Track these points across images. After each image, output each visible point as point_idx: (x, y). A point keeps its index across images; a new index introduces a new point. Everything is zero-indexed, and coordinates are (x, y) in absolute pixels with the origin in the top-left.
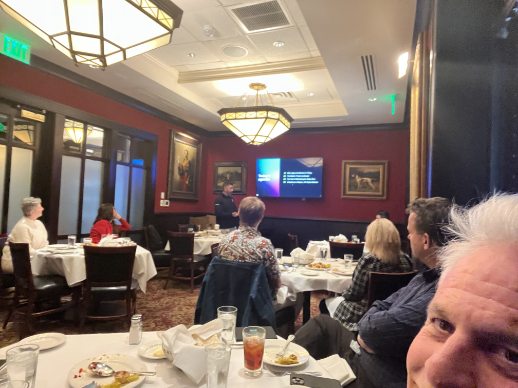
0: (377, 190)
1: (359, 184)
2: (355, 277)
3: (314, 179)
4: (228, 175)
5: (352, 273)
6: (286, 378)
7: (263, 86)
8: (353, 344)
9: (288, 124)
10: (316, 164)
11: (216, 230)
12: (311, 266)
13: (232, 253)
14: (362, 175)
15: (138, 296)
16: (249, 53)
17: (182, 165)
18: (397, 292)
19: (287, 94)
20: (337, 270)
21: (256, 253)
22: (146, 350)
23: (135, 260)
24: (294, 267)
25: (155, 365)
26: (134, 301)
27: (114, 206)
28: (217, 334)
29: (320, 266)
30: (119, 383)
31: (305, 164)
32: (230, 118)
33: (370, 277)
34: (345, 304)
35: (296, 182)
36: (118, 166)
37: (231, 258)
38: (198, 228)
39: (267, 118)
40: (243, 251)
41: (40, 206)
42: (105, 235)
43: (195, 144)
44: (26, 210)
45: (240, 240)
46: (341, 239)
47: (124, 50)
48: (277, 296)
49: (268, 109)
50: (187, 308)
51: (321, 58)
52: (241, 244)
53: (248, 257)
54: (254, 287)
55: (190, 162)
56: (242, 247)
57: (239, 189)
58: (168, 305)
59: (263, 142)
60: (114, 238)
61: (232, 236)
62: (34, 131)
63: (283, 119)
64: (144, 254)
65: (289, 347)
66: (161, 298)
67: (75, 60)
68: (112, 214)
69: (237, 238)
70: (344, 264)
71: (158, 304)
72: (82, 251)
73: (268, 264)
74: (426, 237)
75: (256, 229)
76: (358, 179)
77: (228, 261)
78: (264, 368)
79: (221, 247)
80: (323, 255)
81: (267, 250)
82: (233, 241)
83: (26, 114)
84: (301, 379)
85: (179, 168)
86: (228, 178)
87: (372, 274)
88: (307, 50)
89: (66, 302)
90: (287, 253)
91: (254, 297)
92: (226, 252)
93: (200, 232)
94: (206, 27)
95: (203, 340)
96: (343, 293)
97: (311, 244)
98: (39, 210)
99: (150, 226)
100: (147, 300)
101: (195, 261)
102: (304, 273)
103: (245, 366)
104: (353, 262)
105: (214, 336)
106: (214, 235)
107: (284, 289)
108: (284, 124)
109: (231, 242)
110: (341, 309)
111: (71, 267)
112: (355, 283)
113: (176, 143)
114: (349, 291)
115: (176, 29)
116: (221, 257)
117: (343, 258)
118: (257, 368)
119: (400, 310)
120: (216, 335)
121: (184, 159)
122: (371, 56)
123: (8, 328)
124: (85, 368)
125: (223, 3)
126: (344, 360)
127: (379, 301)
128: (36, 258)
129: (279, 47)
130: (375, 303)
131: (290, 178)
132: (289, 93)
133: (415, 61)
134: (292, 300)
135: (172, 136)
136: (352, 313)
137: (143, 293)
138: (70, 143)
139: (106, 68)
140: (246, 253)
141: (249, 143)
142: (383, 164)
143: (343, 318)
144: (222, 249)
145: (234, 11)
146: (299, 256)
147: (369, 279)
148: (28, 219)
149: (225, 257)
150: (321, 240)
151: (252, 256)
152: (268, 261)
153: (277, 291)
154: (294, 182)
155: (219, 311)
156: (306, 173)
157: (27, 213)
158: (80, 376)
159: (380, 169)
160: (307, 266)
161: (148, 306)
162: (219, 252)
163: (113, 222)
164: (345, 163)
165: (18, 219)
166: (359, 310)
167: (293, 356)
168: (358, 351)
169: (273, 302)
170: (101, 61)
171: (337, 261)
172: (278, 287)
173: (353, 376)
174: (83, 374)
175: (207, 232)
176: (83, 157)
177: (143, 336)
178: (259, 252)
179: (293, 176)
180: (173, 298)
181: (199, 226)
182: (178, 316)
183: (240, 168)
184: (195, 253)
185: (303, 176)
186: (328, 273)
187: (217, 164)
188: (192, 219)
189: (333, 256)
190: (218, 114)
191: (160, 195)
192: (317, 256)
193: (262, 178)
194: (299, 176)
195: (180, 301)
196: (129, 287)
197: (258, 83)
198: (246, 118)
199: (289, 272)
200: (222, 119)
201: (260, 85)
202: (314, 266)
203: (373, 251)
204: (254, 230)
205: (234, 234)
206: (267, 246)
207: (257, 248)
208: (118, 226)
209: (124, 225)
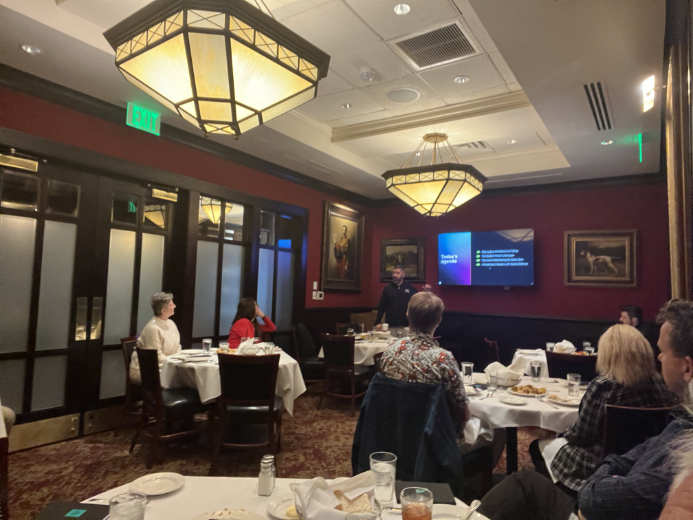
0: (621, 273)
1: (592, 264)
2: (583, 410)
3: (523, 260)
4: (399, 256)
5: (579, 403)
7: (443, 137)
9: (480, 186)
10: (525, 236)
11: (384, 331)
12: (515, 389)
13: (399, 369)
14: (596, 251)
15: (284, 417)
16: (421, 96)
17: (339, 245)
18: (644, 444)
19: (478, 144)
20: (555, 398)
21: (432, 371)
22: (277, 506)
23: (279, 372)
24: (491, 390)
26: (279, 424)
27: (256, 300)
28: (367, 493)
29: (530, 390)
31: (509, 238)
32: (399, 182)
33: (605, 412)
34: (569, 450)
35: (495, 265)
36: (261, 250)
37: (399, 377)
38: (361, 328)
39: (448, 180)
40: (414, 367)
41: (172, 302)
42: (245, 338)
43: (355, 217)
44: (157, 308)
45: (409, 351)
46: (566, 347)
47: (259, 114)
48: (465, 432)
49: (449, 167)
50: (347, 438)
51: (523, 92)
52: (410, 357)
53: (420, 376)
54: (430, 419)
55: (349, 240)
56: (412, 362)
57: (414, 275)
58: (321, 432)
59: (444, 212)
60: (255, 343)
61: (399, 346)
62: (167, 211)
63: (471, 179)
64: (290, 364)
66: (314, 421)
67: (204, 129)
68: (253, 311)
69: (405, 349)
70: (565, 387)
71: (309, 429)
72: (216, 359)
73: (449, 387)
74: (688, 362)
75: (431, 336)
76: (591, 258)
77: (394, 380)
79: (385, 361)
80: (535, 373)
81: (447, 367)
82: (400, 352)
83: (158, 193)
85: (335, 249)
86: (400, 261)
87: (607, 407)
88: (504, 83)
89: (201, 422)
90: (480, 368)
91: (429, 433)
92: (391, 367)
93: (363, 334)
94: (364, 70)
95: (349, 501)
96: (565, 432)
97: (519, 354)
98: (171, 307)
99: (300, 325)
100: (295, 423)
101: (356, 373)
102: (505, 400)
104: (581, 385)
105: (362, 497)
106: (381, 338)
107: (475, 423)
108: (474, 186)
109: (398, 355)
111: (205, 380)
112: (583, 419)
113: (332, 217)
114: (573, 430)
115: (323, 80)
116: (385, 373)
117: (566, 378)
119: (643, 478)
120: (366, 495)
121: (342, 238)
122: (599, 84)
123: (135, 452)
125: (383, 37)
127: (615, 456)
128: (166, 367)
129: (462, 84)
130: (608, 459)
131: (486, 258)
132: (480, 142)
133: (668, 86)
134: (487, 439)
135: (326, 209)
136: (580, 465)
137: (289, 415)
138: (207, 223)
139: (239, 137)
140: (418, 370)
141: (425, 214)
142: (630, 235)
143: (566, 471)
144: (386, 363)
145: (399, 44)
146: (497, 374)
147: (603, 416)
148: (158, 319)
149: (389, 374)
150: (534, 348)
151: (426, 375)
152: (449, 382)
153: (465, 424)
154: (492, 265)
155: (372, 460)
156: (509, 251)
157: (158, 312)
159: (625, 242)
160: (509, 389)
161: (297, 431)
162: (382, 367)
163: (255, 321)
164: (569, 235)
165: (148, 320)
166: (590, 460)
170: (233, 129)
171: (557, 382)
172: (467, 419)
175: (372, 335)
176: (221, 241)
177: (276, 485)
178: (436, 370)
179: (491, 256)
180: (329, 423)
181: (363, 326)
182: (333, 449)
183: (416, 246)
184: (355, 363)
185: (504, 256)
186: (542, 401)
187: (384, 242)
188: (353, 316)
189: (552, 375)
190: (383, 178)
191: (312, 285)
192: (525, 375)
193: (446, 259)
194: (500, 256)
195: (338, 427)
196: (271, 408)
197: (436, 133)
198: (419, 182)
199: (481, 397)
200: (388, 185)
201: (438, 136)
202: (521, 389)
203: (611, 370)
204: (428, 337)
205: (402, 343)
206: (447, 361)
207: (433, 364)
208: (261, 326)
209: (267, 325)
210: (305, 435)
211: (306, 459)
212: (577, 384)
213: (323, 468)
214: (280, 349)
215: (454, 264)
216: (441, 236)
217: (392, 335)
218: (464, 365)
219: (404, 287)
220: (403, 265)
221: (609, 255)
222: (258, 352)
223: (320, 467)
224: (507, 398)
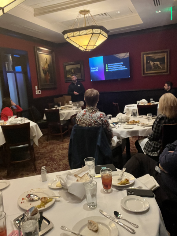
0: (163, 69)
1: (152, 66)
2: (154, 128)
3: (125, 67)
4: (72, 70)
5: (152, 124)
6: (125, 192)
7: (88, 11)
8: (156, 168)
9: (107, 35)
10: (125, 56)
11: (70, 105)
12: (128, 123)
13: (84, 122)
14: (154, 60)
17: (44, 68)
19: (104, 14)
20: (143, 124)
22: (52, 184)
25: (58, 191)
28: (86, 173)
29: (134, 122)
30: (44, 204)
31: (118, 57)
32: (70, 36)
34: (150, 142)
36: (8, 74)
37: (84, 125)
38: (60, 104)
39: (93, 34)
40: (90, 121)
43: (50, 53)
45: (88, 115)
46: (143, 102)
47: (2, 9)
48: (112, 142)
49: (93, 27)
52: (88, 117)
53: (93, 124)
55: (48, 65)
56: (89, 119)
57: (80, 78)
58: (51, 150)
59: (92, 49)
60: (15, 118)
61: (83, 113)
63: (103, 32)
64: (34, 125)
65: (124, 174)
66: (47, 146)
69: (86, 114)
70: (147, 118)
71: (46, 150)
73: (105, 127)
75: (96, 107)
76: (152, 63)
77: (83, 127)
78: (113, 188)
79: (78, 120)
81: (104, 119)
82: (84, 116)
84: (132, 191)
85: (43, 69)
86: (73, 72)
87: (164, 126)
90: (114, 116)
91: (99, 145)
92: (81, 122)
93: (61, 107)
95: (80, 177)
96: (148, 136)
97: (126, 107)
99: (33, 107)
101: (62, 124)
102: (126, 128)
103: (103, 188)
104: (152, 117)
105: (85, 176)
106: (69, 108)
108: (104, 36)
109: (83, 117)
110: (147, 145)
112: (155, 132)
113: (39, 54)
114: (151, 136)
116: (78, 125)
117: (147, 115)
118: (110, 188)
121: (45, 64)
124: (24, 197)
126: (152, 177)
127: (169, 144)
130: (167, 145)
131: (110, 67)
132: (105, 14)
134: (120, 143)
135: (36, 50)
136: (154, 147)
137: (37, 146)
140: (92, 122)
141: (83, 50)
142: (167, 52)
143: (149, 150)
144: (78, 121)
146: (121, 118)
147: (162, 128)
149: (80, 125)
150: (132, 103)
151: (96, 123)
152: (105, 125)
153: (111, 140)
154: (113, 70)
155: (85, 161)
156: (119, 63)
158: (23, 202)
159: (165, 55)
160: (126, 123)
161: (40, 151)
162: (76, 122)
163: (12, 107)
164: (143, 54)
166: (157, 145)
167: (126, 179)
168: (159, 171)
169: (110, 145)
171: (143, 117)
172: (112, 137)
173: (158, 185)
174: (25, 201)
175: (66, 107)
178: (99, 121)
179: (112, 66)
180: (53, 146)
181: (60, 103)
182: (58, 156)
183: (79, 65)
184: (61, 120)
185: (118, 65)
186: (139, 126)
187: (65, 64)
188: (55, 99)
189: (140, 115)
190: (62, 34)
191: (35, 88)
192: (132, 116)
193: (93, 69)
194: (116, 66)
195: (57, 147)
196: (30, 144)
197: (85, 10)
198: (80, 35)
199: (116, 128)
200: (65, 37)
201: (85, 11)
202: (130, 122)
203: (164, 112)
204: (95, 108)
205: (84, 112)
206: (103, 117)
207: (98, 119)
208: (15, 109)
209: (18, 109)
210: (44, 152)
211: (47, 162)
212: (151, 117)
213: (55, 164)
214: (27, 119)
215: (97, 71)
216: (90, 59)
217: (74, 106)
218: (108, 116)
219: (77, 84)
220: (75, 74)
221: (159, 61)
222: (17, 122)
223: (54, 164)
224: (126, 127)
